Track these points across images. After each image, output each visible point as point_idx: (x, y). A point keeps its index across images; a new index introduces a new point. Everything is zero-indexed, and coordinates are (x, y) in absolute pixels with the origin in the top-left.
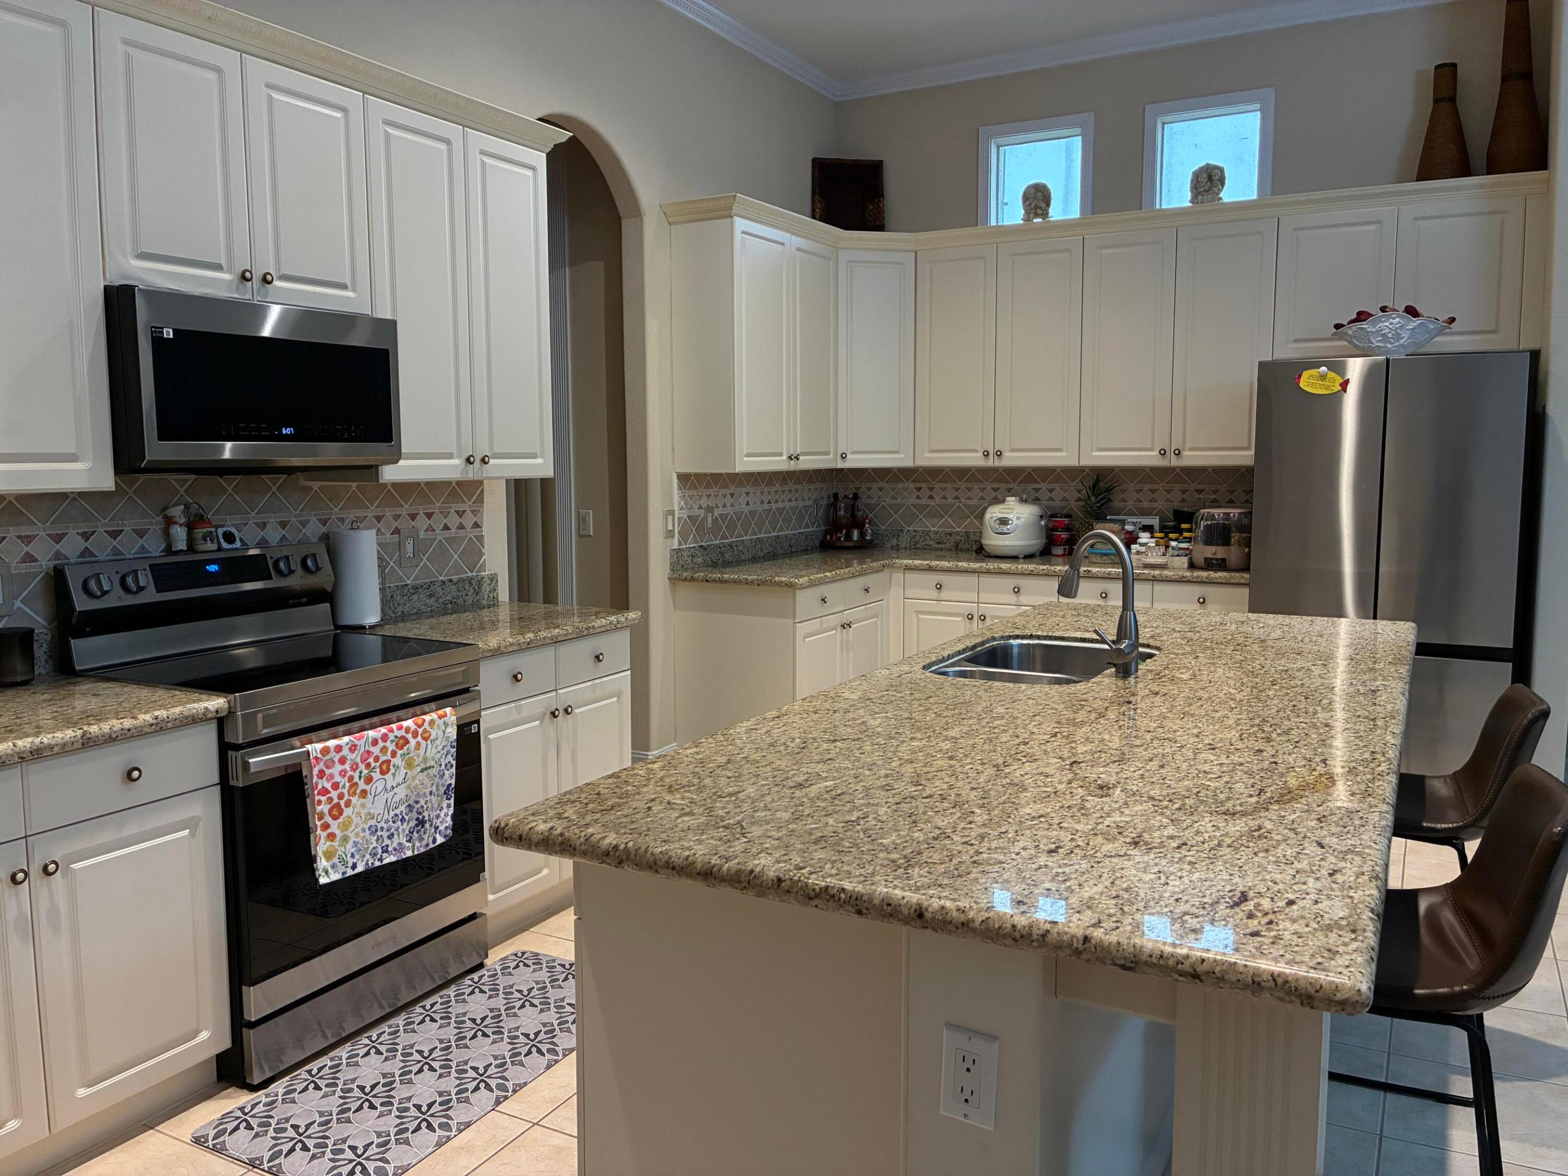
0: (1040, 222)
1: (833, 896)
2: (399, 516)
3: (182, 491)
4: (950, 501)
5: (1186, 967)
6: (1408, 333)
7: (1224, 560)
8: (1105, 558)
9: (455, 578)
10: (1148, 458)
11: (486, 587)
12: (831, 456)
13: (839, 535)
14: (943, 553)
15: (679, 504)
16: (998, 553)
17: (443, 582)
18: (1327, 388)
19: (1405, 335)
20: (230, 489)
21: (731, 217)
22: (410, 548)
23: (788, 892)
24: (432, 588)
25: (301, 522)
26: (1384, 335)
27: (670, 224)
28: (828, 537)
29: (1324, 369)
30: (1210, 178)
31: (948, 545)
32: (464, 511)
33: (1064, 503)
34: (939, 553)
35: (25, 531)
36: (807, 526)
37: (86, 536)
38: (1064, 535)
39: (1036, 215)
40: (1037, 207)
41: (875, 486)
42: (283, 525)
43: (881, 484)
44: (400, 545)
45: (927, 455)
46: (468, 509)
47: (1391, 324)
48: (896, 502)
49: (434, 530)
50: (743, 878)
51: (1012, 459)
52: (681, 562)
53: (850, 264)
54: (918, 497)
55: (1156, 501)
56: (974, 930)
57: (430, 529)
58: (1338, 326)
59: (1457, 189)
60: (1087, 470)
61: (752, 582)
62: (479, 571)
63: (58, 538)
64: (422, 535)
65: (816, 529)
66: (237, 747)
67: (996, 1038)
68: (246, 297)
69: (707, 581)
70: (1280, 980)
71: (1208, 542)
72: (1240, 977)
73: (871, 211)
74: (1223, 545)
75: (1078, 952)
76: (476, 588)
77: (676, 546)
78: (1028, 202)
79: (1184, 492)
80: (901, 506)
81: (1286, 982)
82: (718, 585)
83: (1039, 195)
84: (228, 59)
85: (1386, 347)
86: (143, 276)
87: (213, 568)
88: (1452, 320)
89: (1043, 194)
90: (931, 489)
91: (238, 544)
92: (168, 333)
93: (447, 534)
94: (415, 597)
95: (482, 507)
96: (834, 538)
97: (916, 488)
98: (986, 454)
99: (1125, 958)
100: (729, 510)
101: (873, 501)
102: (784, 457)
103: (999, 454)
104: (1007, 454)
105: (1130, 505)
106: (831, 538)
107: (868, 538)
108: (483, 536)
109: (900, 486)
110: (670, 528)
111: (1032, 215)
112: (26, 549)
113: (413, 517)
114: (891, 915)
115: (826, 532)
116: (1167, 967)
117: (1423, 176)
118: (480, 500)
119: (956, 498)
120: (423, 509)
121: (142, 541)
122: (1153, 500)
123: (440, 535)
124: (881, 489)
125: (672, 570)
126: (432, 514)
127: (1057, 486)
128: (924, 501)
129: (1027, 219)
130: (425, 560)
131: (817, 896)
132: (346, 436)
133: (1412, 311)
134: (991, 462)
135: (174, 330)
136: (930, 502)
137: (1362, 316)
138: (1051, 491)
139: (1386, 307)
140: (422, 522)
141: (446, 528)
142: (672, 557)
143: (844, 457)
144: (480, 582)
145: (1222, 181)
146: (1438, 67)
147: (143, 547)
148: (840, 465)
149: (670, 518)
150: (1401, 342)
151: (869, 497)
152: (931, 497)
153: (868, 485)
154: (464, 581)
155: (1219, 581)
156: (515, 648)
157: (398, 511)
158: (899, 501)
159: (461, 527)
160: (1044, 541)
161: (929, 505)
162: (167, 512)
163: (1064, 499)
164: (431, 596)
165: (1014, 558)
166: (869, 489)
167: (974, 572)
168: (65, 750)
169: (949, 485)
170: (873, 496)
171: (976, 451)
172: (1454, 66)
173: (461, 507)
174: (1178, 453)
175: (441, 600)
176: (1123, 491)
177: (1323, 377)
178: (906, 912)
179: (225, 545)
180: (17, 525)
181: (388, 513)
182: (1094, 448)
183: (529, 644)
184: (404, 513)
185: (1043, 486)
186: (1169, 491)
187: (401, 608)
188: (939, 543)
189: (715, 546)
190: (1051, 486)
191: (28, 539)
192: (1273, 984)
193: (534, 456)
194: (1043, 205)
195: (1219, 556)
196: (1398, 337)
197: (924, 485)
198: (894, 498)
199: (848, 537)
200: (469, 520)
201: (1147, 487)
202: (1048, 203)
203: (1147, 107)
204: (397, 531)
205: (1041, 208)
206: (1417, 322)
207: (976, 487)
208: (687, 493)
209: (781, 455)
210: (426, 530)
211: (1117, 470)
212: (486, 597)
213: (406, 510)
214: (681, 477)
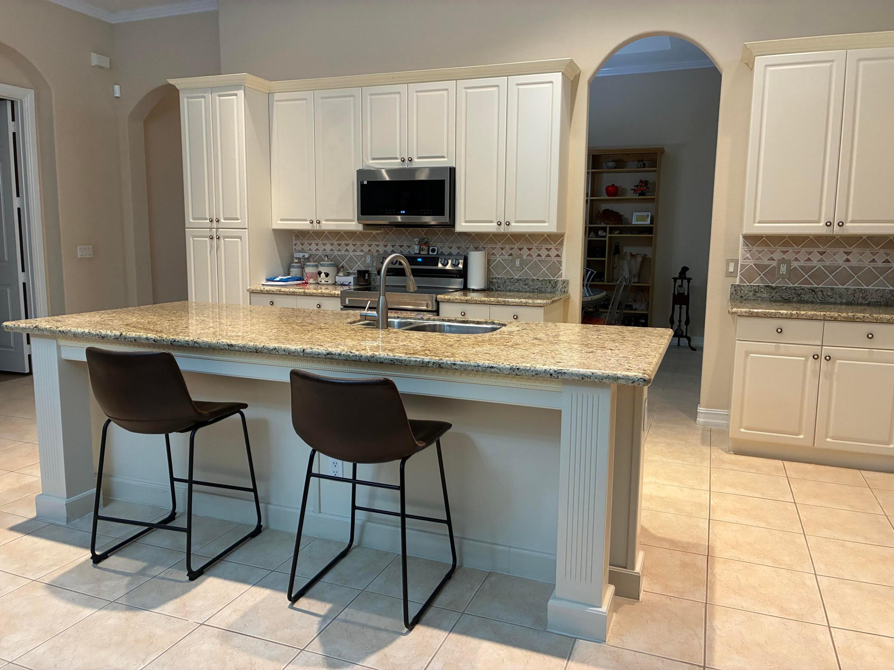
2: (513, 248)
3: (423, 233)
9: (541, 279)
11: (560, 286)
15: (743, 255)
17: (534, 280)
20: (439, 234)
21: (755, 58)
22: (518, 263)
24: (527, 281)
25: (466, 247)
32: (551, 249)
35: (377, 243)
37: (393, 246)
42: (459, 248)
44: (513, 261)
46: (553, 248)
49: (532, 256)
52: (739, 293)
57: (530, 255)
62: (558, 277)
63: (386, 246)
64: (525, 257)
68: (405, 167)
76: (554, 285)
77: (737, 283)
86: (372, 165)
87: (420, 260)
91: (435, 253)
92: (365, 183)
93: (539, 258)
94: (517, 284)
95: (562, 247)
108: (562, 261)
110: (731, 270)
112: (377, 248)
113: (521, 249)
118: (561, 244)
120: (526, 246)
121: (409, 249)
123: (535, 259)
125: (731, 298)
126: (531, 249)
130: (526, 268)
132: (425, 213)
135: (367, 182)
140: (525, 252)
141: (539, 255)
142: (733, 288)
144: (556, 283)
147: (409, 252)
149: (732, 264)
154: (546, 280)
156: (459, 301)
157: (513, 246)
159: (548, 256)
164: (525, 285)
173: (549, 246)
179: (430, 253)
180: (376, 241)
181: (507, 247)
183: (466, 301)
187: (509, 287)
189: (790, 288)
191: (378, 246)
193: (544, 222)
200: (553, 253)
204: (511, 255)
208: (755, 249)
210: (528, 256)
212: (559, 290)
213: (517, 246)
214: (746, 237)
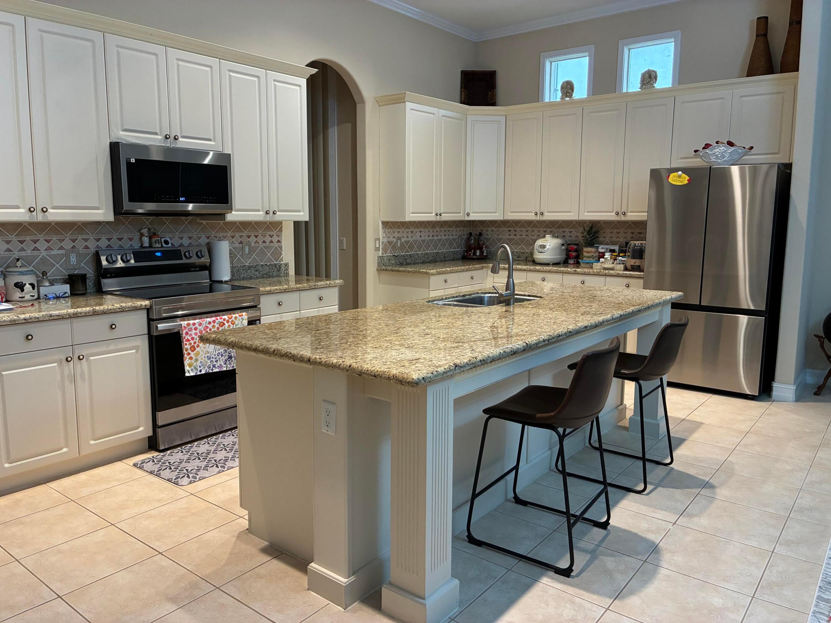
0: (568, 100)
1: (287, 355)
2: (242, 236)
3: (147, 223)
4: (524, 237)
5: (373, 374)
6: (728, 154)
7: (639, 266)
8: (587, 265)
9: (268, 264)
10: (611, 216)
11: (283, 268)
12: (462, 214)
13: (470, 253)
14: (520, 262)
15: (382, 236)
16: (540, 262)
17: (262, 265)
18: (681, 182)
19: (727, 155)
20: (167, 223)
21: (405, 102)
22: (247, 250)
23: (276, 354)
24: (257, 267)
25: (198, 237)
26: (716, 155)
27: (379, 106)
28: (466, 254)
29: (680, 173)
30: (650, 76)
31: (522, 259)
32: (273, 235)
33: (576, 239)
34: (518, 262)
35: (85, 237)
36: (455, 248)
37: (109, 240)
38: (574, 254)
39: (567, 96)
40: (567, 92)
41: (490, 229)
42: (190, 238)
43: (493, 228)
44: (243, 249)
45: (509, 214)
46: (275, 234)
47: (720, 150)
48: (499, 237)
49: (259, 243)
50: (265, 351)
51: (549, 216)
52: (383, 262)
53: (473, 122)
54: (509, 235)
55: (619, 238)
56: (322, 365)
57: (257, 242)
58: (696, 151)
59: (760, 81)
60: (588, 222)
61: (411, 271)
62: (280, 261)
63: (98, 240)
64: (253, 244)
65: (460, 250)
66: (154, 320)
67: (335, 404)
68: (168, 145)
69: (392, 271)
70: (395, 376)
71: (633, 257)
72: (385, 376)
73: (490, 95)
74: (640, 259)
75: (347, 370)
76: (278, 268)
77: (381, 255)
78: (563, 90)
79: (632, 233)
80: (502, 239)
81: (396, 377)
82: (397, 272)
83: (569, 86)
84: (159, 49)
85: (718, 161)
86: (125, 138)
87: (159, 254)
88: (752, 148)
89: (571, 86)
90: (515, 231)
91: (170, 245)
92: (133, 160)
93: (264, 244)
94: (249, 271)
95: (282, 233)
96: (468, 254)
97: (508, 230)
98: (536, 214)
99: (359, 372)
100: (410, 239)
101: (489, 237)
102: (433, 214)
103: (542, 214)
104: (546, 214)
105: (607, 239)
106: (467, 254)
107: (485, 254)
108: (282, 246)
109: (501, 229)
110: (377, 246)
111: (564, 96)
112: (86, 244)
113: (249, 237)
114: (302, 361)
115: (466, 251)
116: (368, 374)
117: (750, 74)
118: (281, 230)
119: (527, 235)
120: (253, 233)
121: (131, 243)
122: (618, 237)
123: (261, 245)
124: (492, 231)
125: (378, 266)
126: (258, 236)
127: (573, 230)
128: (512, 237)
129: (562, 98)
130: (254, 255)
131: (283, 356)
132: (208, 201)
133: (731, 144)
134: (539, 218)
135: (135, 159)
136: (514, 237)
137: (707, 146)
138: (570, 232)
139: (718, 141)
140: (253, 239)
141: (264, 242)
142: (378, 259)
143: (468, 215)
144: (280, 266)
145: (656, 78)
146: (758, 19)
147: (131, 245)
148: (467, 218)
149: (377, 242)
150: (725, 159)
151: (487, 235)
152: (515, 235)
153: (486, 229)
154: (272, 265)
155: (635, 276)
156: (278, 291)
157: (242, 234)
158: (501, 237)
159: (271, 242)
160: (564, 256)
161: (514, 239)
162: (141, 231)
163: (577, 236)
164: (256, 271)
165: (547, 264)
166: (487, 231)
167: (524, 270)
168: (86, 315)
169: (524, 229)
170: (490, 234)
171: (532, 212)
172: (766, 18)
173: (271, 233)
174: (624, 214)
175: (261, 273)
176: (604, 233)
177: (680, 176)
178: (305, 359)
179: (164, 245)
180: (83, 234)
181: (237, 235)
182: (586, 211)
183: (285, 290)
184: (245, 235)
185: (567, 230)
186: (625, 233)
187: (242, 275)
188: (518, 257)
189: (402, 255)
190: (571, 230)
191: (86, 240)
192: (393, 378)
193: (299, 211)
194: (570, 91)
195: (637, 264)
196: (724, 157)
197: (512, 229)
198: (498, 235)
199: (475, 253)
200: (275, 239)
201: (615, 231)
202: (573, 91)
203: (620, 41)
204: (241, 243)
205: (569, 93)
206: (732, 149)
207: (536, 230)
208: (387, 230)
209: (432, 213)
210: (255, 243)
211: (602, 222)
212: (283, 273)
213: (245, 234)
214: (384, 223)
